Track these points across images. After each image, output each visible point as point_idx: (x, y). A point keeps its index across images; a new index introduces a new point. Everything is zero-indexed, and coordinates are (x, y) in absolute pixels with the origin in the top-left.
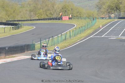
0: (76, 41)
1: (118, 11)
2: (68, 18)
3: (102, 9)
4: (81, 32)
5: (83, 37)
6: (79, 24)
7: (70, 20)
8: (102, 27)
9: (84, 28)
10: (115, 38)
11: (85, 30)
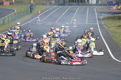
2: (9, 4)
4: (20, 17)
6: (19, 9)
7: (11, 5)
8: (41, 13)
9: (23, 13)
10: (51, 24)
11: (23, 16)
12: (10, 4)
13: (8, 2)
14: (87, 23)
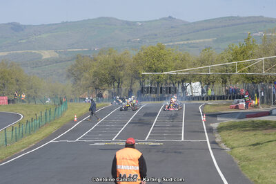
0: (18, 150)
1: (116, 84)
2: (6, 101)
3: (82, 80)
4: (31, 131)
5: (35, 141)
6: (29, 113)
7: (11, 104)
8: (78, 120)
9: (38, 122)
10: (103, 144)
11: (39, 127)
12: (9, 101)
13: (5, 99)
14: (183, 140)
